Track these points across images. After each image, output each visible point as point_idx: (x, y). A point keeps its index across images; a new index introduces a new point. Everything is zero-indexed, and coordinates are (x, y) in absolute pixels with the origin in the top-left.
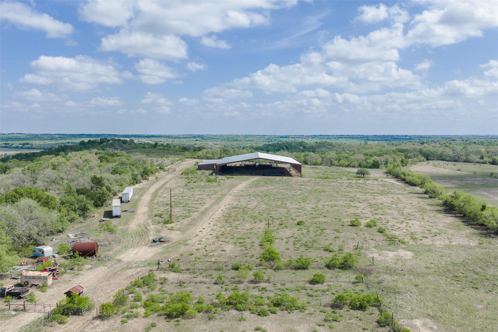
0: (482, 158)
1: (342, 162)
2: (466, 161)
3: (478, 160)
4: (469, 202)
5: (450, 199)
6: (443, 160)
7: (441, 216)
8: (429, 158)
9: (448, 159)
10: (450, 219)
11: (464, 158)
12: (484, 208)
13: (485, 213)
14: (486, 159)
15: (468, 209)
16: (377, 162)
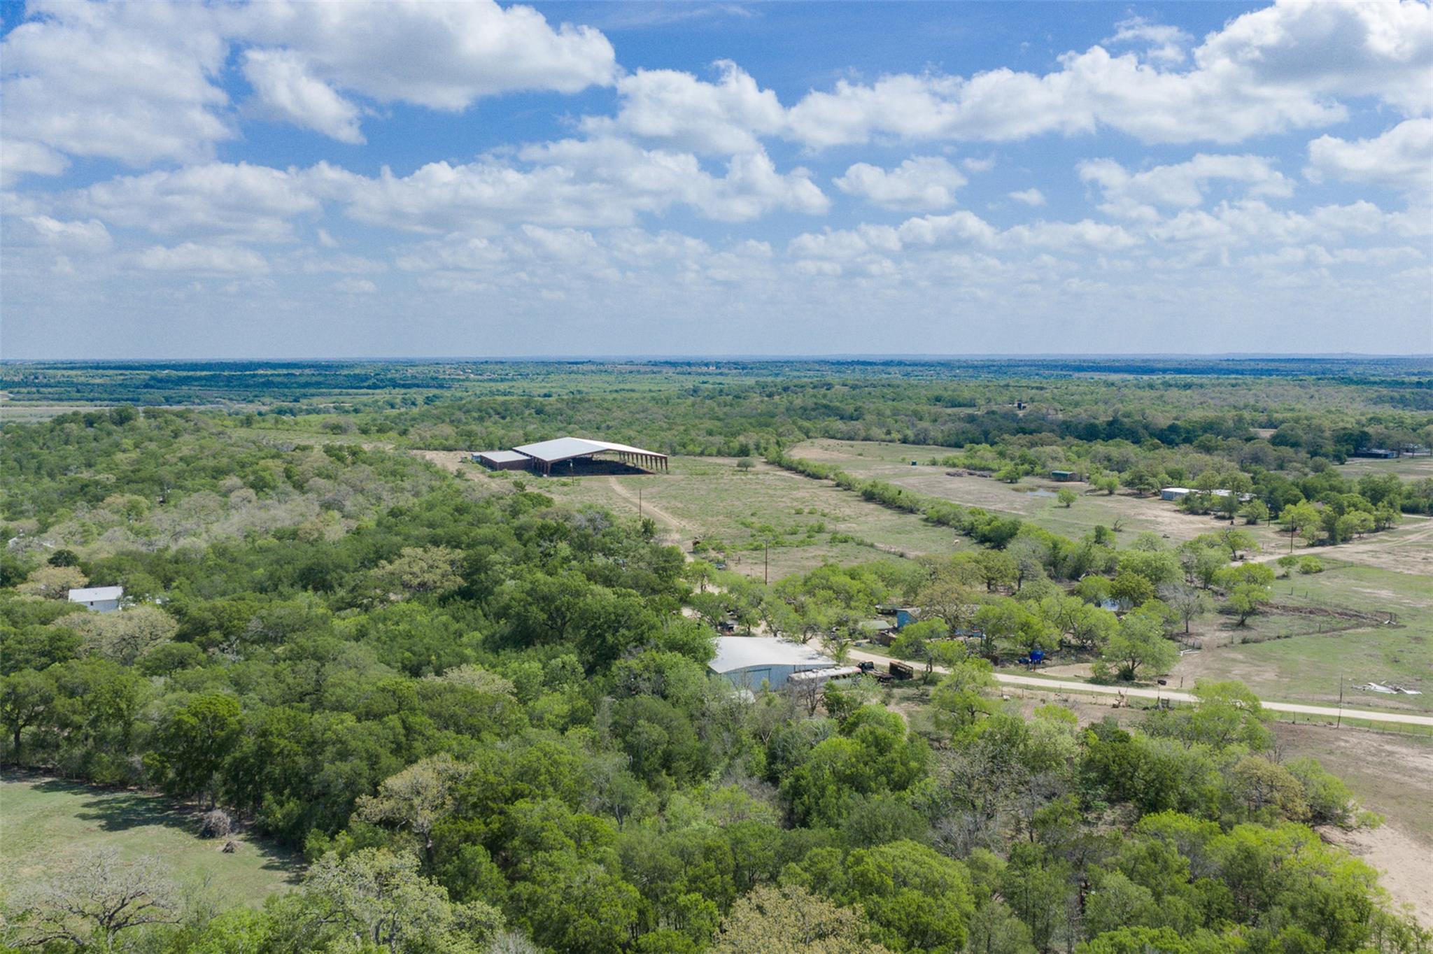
0: (889, 433)
1: (690, 448)
2: (866, 439)
3: (883, 437)
4: (887, 489)
5: (870, 489)
6: (832, 438)
7: (864, 504)
8: (810, 434)
9: (839, 435)
10: (872, 506)
11: (863, 434)
12: (900, 492)
13: (901, 496)
14: (895, 435)
15: (887, 495)
16: (746, 446)
